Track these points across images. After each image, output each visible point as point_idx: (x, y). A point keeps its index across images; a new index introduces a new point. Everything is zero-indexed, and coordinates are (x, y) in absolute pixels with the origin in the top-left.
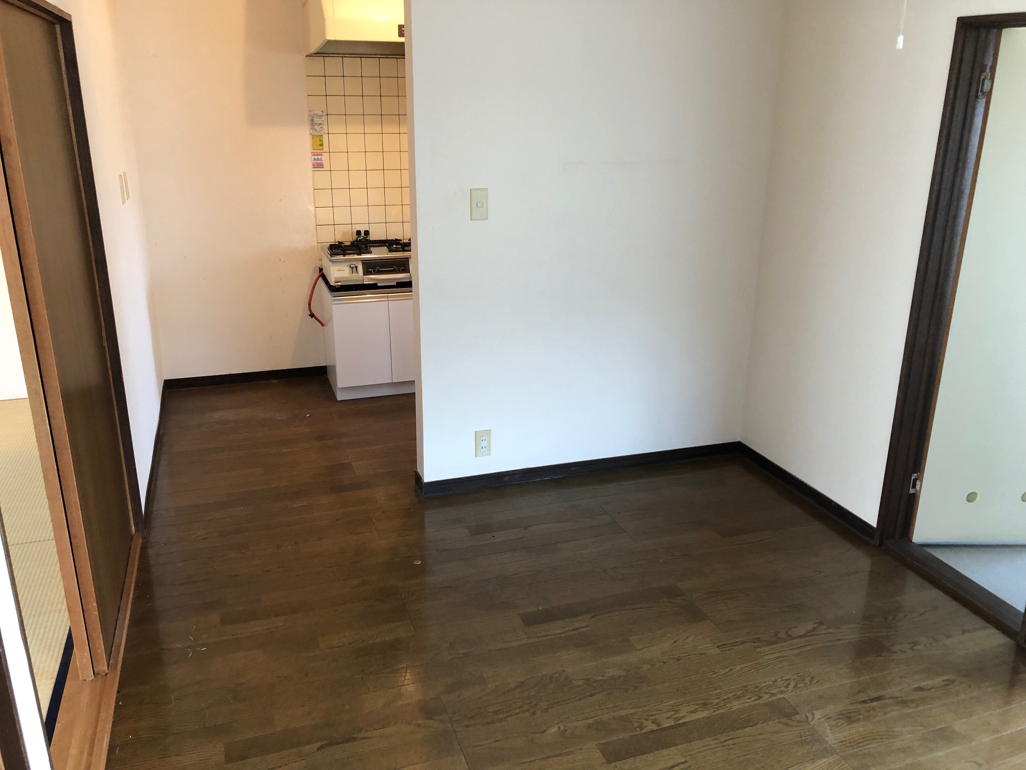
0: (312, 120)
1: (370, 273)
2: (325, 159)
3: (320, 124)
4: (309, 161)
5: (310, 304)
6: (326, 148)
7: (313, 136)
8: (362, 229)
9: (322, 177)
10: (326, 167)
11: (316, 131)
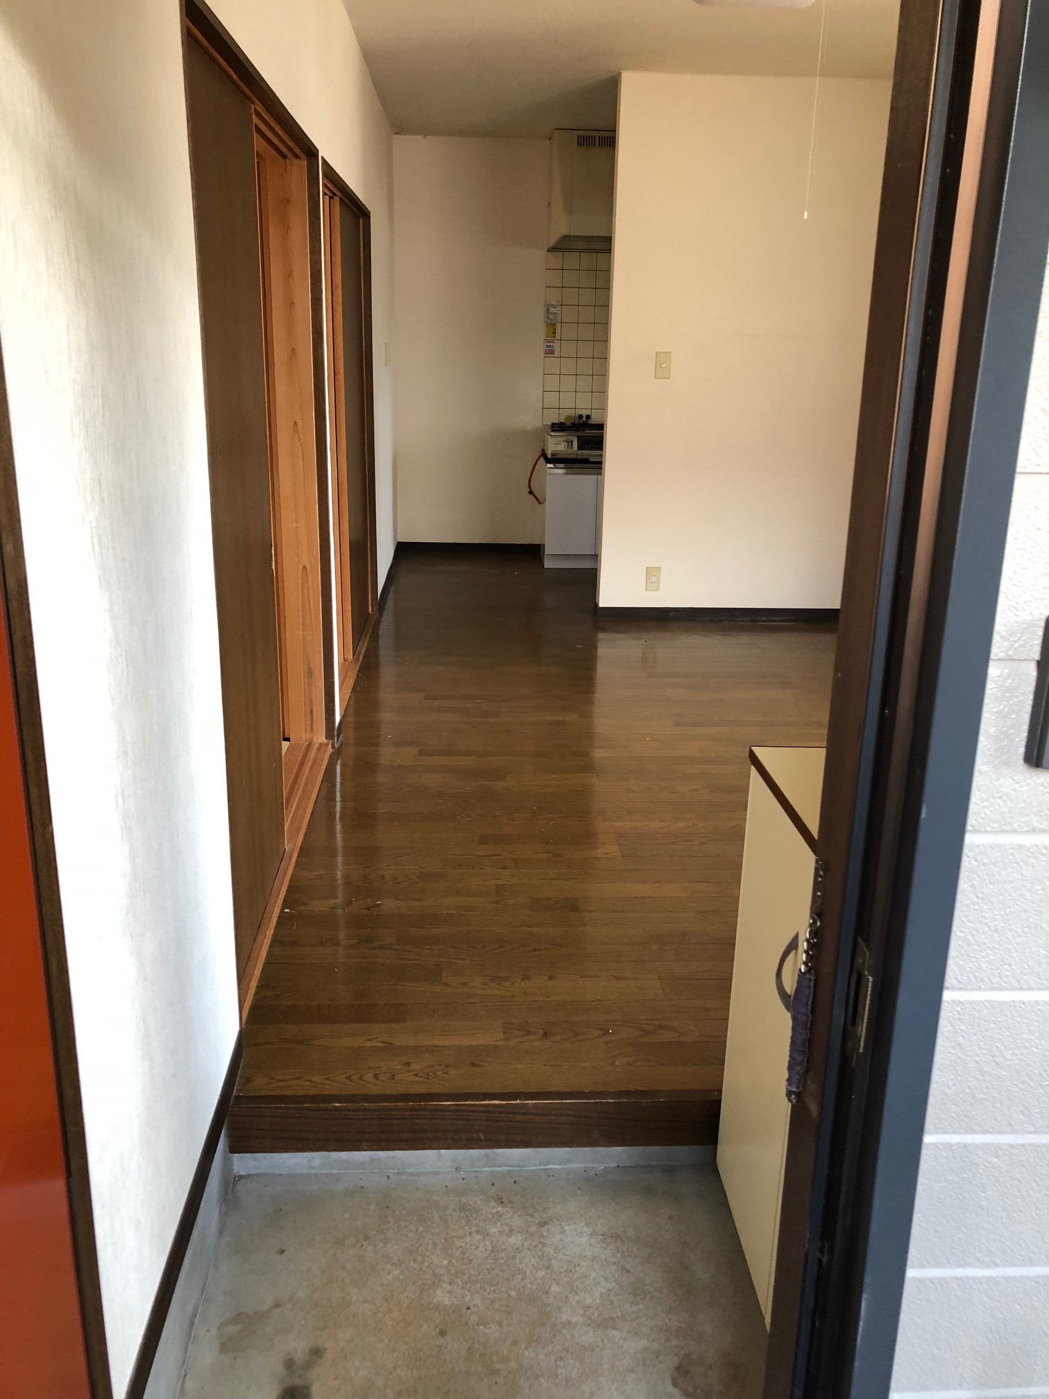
0: (548, 310)
1: (584, 449)
2: (556, 345)
3: (555, 313)
4: (541, 348)
5: (530, 481)
6: (558, 337)
7: (547, 325)
8: (585, 413)
9: (553, 362)
10: (557, 354)
11: (551, 319)
